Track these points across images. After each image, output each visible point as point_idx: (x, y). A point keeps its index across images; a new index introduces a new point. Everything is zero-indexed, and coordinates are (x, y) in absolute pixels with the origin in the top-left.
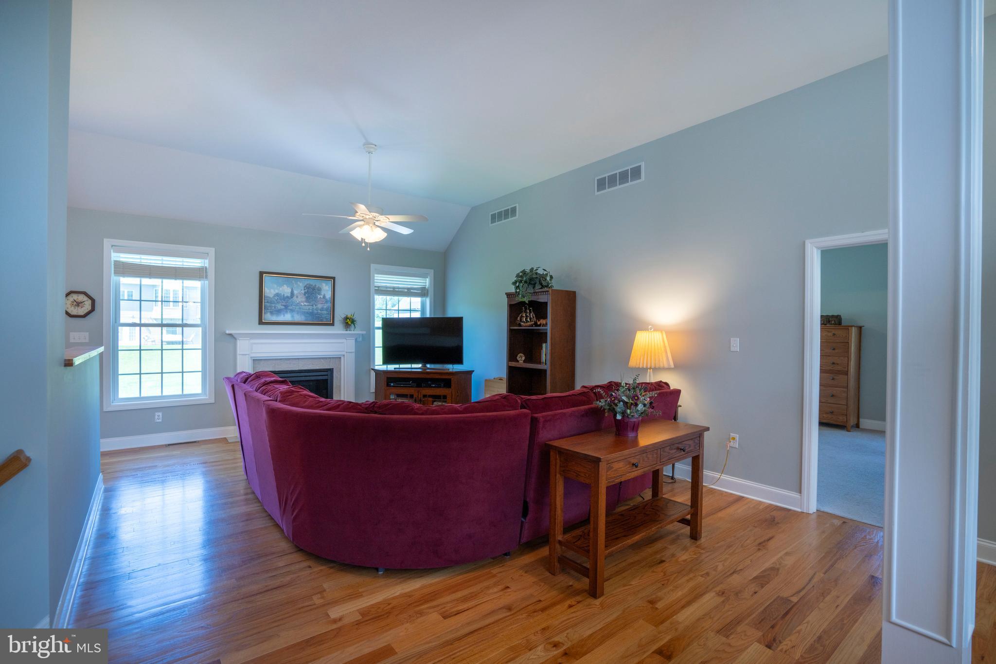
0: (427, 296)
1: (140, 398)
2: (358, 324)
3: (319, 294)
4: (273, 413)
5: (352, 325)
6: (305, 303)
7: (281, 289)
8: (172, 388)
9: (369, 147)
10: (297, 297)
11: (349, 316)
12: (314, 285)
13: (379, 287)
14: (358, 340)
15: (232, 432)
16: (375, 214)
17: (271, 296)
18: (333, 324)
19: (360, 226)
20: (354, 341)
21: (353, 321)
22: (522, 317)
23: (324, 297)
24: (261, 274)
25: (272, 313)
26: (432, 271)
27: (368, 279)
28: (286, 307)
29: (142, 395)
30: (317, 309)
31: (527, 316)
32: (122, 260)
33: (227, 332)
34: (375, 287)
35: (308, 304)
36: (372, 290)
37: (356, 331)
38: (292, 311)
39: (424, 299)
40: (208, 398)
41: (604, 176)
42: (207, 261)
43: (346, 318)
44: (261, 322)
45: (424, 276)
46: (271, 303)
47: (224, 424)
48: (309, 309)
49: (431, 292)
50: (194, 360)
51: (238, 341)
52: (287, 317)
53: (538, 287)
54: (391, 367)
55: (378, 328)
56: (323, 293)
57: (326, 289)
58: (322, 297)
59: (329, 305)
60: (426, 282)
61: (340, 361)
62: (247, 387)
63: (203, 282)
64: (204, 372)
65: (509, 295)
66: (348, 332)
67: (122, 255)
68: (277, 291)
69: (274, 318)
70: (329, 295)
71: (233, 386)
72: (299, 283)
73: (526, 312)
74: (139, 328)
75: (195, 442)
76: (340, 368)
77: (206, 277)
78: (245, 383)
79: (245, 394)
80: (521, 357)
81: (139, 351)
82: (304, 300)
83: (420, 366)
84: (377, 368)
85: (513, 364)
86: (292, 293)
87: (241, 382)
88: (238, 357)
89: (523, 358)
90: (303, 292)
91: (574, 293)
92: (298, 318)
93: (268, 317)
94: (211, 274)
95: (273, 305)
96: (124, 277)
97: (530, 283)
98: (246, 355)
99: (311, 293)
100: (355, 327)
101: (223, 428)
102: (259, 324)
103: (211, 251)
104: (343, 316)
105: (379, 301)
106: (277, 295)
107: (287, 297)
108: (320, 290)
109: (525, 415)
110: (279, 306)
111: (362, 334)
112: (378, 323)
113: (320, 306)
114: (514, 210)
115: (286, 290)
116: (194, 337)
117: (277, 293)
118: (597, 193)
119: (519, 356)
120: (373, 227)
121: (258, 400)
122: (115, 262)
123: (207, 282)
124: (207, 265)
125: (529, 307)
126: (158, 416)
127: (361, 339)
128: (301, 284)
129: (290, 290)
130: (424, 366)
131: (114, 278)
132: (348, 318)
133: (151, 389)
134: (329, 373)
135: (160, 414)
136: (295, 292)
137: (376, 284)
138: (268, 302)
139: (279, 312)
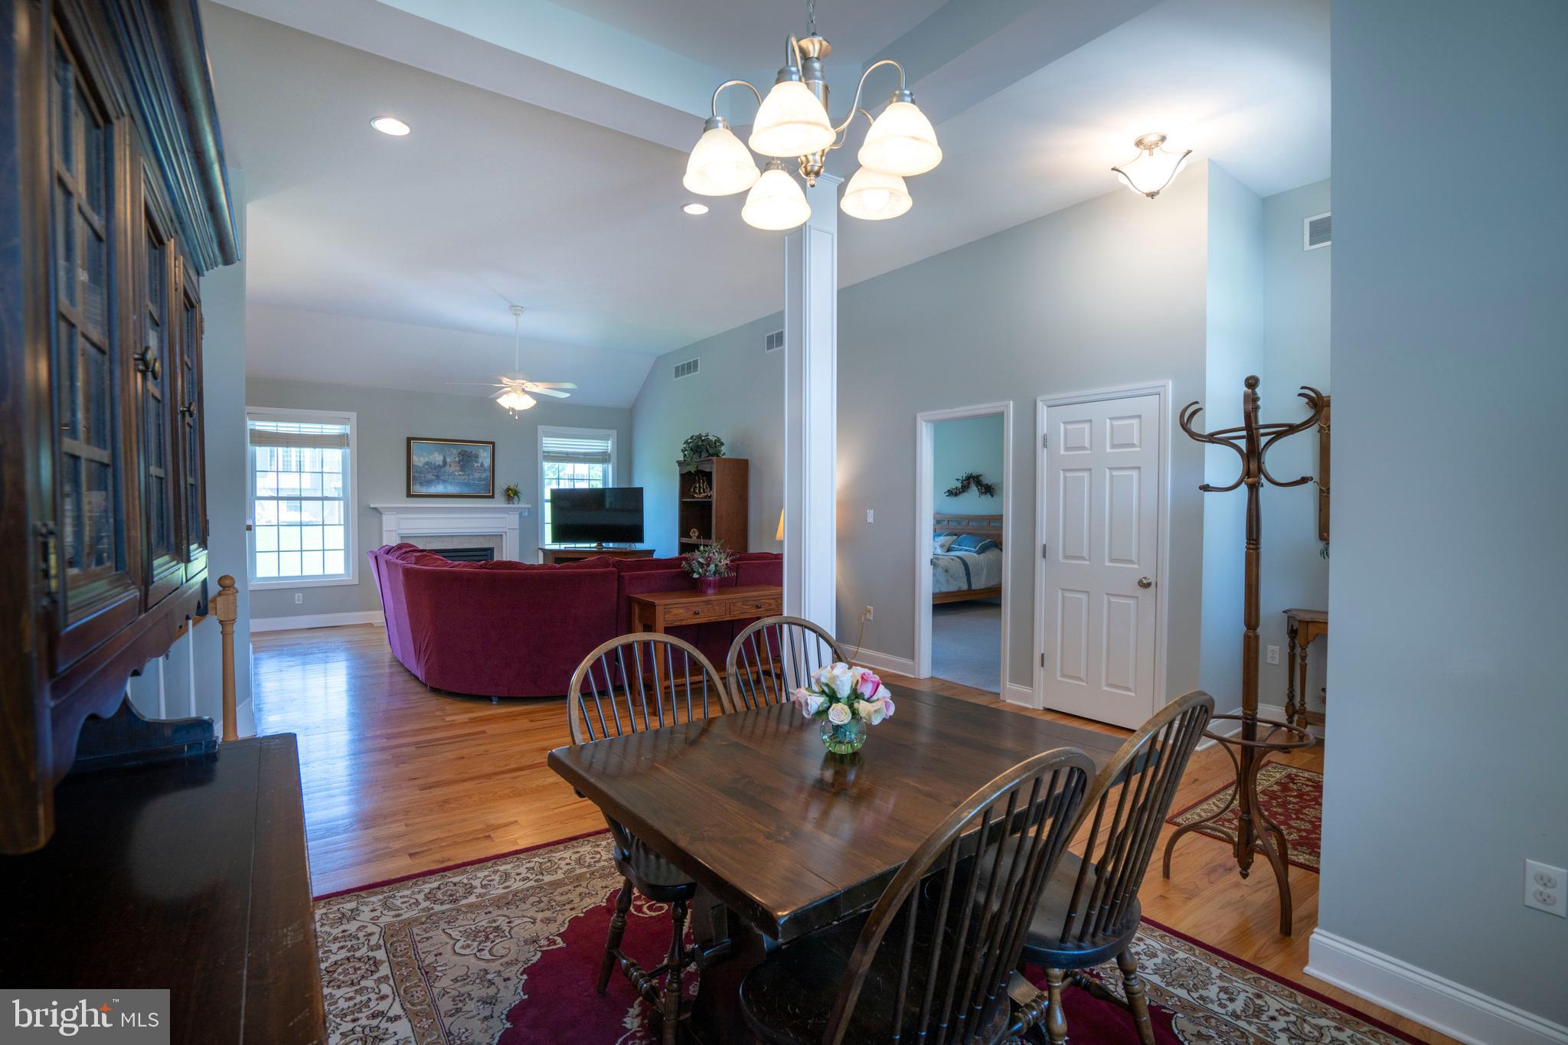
0: (610, 462)
1: (279, 578)
2: (522, 497)
3: (477, 462)
4: (408, 573)
5: (516, 497)
6: (461, 473)
7: (431, 457)
8: (313, 567)
9: (515, 309)
10: (450, 465)
11: (512, 487)
12: (469, 451)
13: (548, 452)
14: (523, 514)
15: (377, 617)
16: (522, 381)
17: (420, 465)
18: (492, 497)
19: (507, 393)
20: (517, 516)
21: (516, 493)
22: (695, 487)
23: (482, 465)
24: (409, 440)
25: (421, 484)
26: (615, 432)
27: (535, 443)
28: (438, 477)
29: (281, 575)
30: (474, 479)
31: (700, 487)
32: (257, 428)
33: (372, 506)
34: (544, 452)
35: (463, 473)
36: (540, 456)
37: (522, 505)
38: (444, 481)
39: (606, 465)
40: (352, 579)
41: (772, 333)
42: (348, 427)
43: (508, 489)
44: (409, 495)
45: (605, 438)
46: (420, 472)
47: (369, 607)
48: (465, 479)
49: (614, 458)
50: (336, 537)
51: (384, 516)
52: (439, 489)
53: (704, 455)
54: (563, 546)
55: (547, 501)
56: (480, 461)
57: (485, 457)
58: (479, 465)
59: (488, 474)
60: (607, 445)
61: (502, 539)
62: (389, 557)
63: (344, 450)
64: (346, 550)
65: (680, 463)
66: (511, 506)
67: (257, 423)
68: (427, 459)
69: (424, 490)
70: (487, 463)
71: (376, 557)
72: (452, 449)
73: (699, 482)
74: (276, 501)
75: (338, 626)
76: (502, 547)
77: (348, 445)
78: (387, 554)
79: (386, 562)
80: (694, 532)
81: (276, 527)
82: (458, 468)
83: (594, 545)
84: (547, 547)
85: (685, 540)
86: (445, 462)
87: (384, 553)
88: (384, 534)
89: (697, 534)
90: (457, 459)
91: (746, 462)
92: (451, 489)
93: (417, 489)
94: (353, 441)
95: (423, 475)
96: (260, 446)
97: (697, 451)
98: (392, 531)
99: (466, 460)
100: (519, 500)
101: (369, 613)
102: (408, 496)
103: (353, 416)
104: (505, 487)
105: (549, 469)
106: (427, 463)
107: (439, 466)
108: (477, 456)
109: (612, 573)
110: (430, 476)
111: (529, 508)
112: (548, 496)
113: (477, 475)
114: (696, 363)
115: (438, 459)
116: (335, 512)
117: (427, 462)
118: (767, 352)
119: (692, 531)
120: (521, 394)
121: (397, 564)
122: (251, 430)
123: (348, 451)
124: (348, 431)
125: (703, 477)
126: (299, 597)
127: (526, 514)
128: (454, 451)
129: (442, 458)
130: (600, 545)
131: (250, 448)
132: (510, 489)
133: (290, 568)
134: (489, 552)
135: (301, 595)
136: (448, 460)
137: (545, 449)
138: (417, 472)
139: (429, 482)
